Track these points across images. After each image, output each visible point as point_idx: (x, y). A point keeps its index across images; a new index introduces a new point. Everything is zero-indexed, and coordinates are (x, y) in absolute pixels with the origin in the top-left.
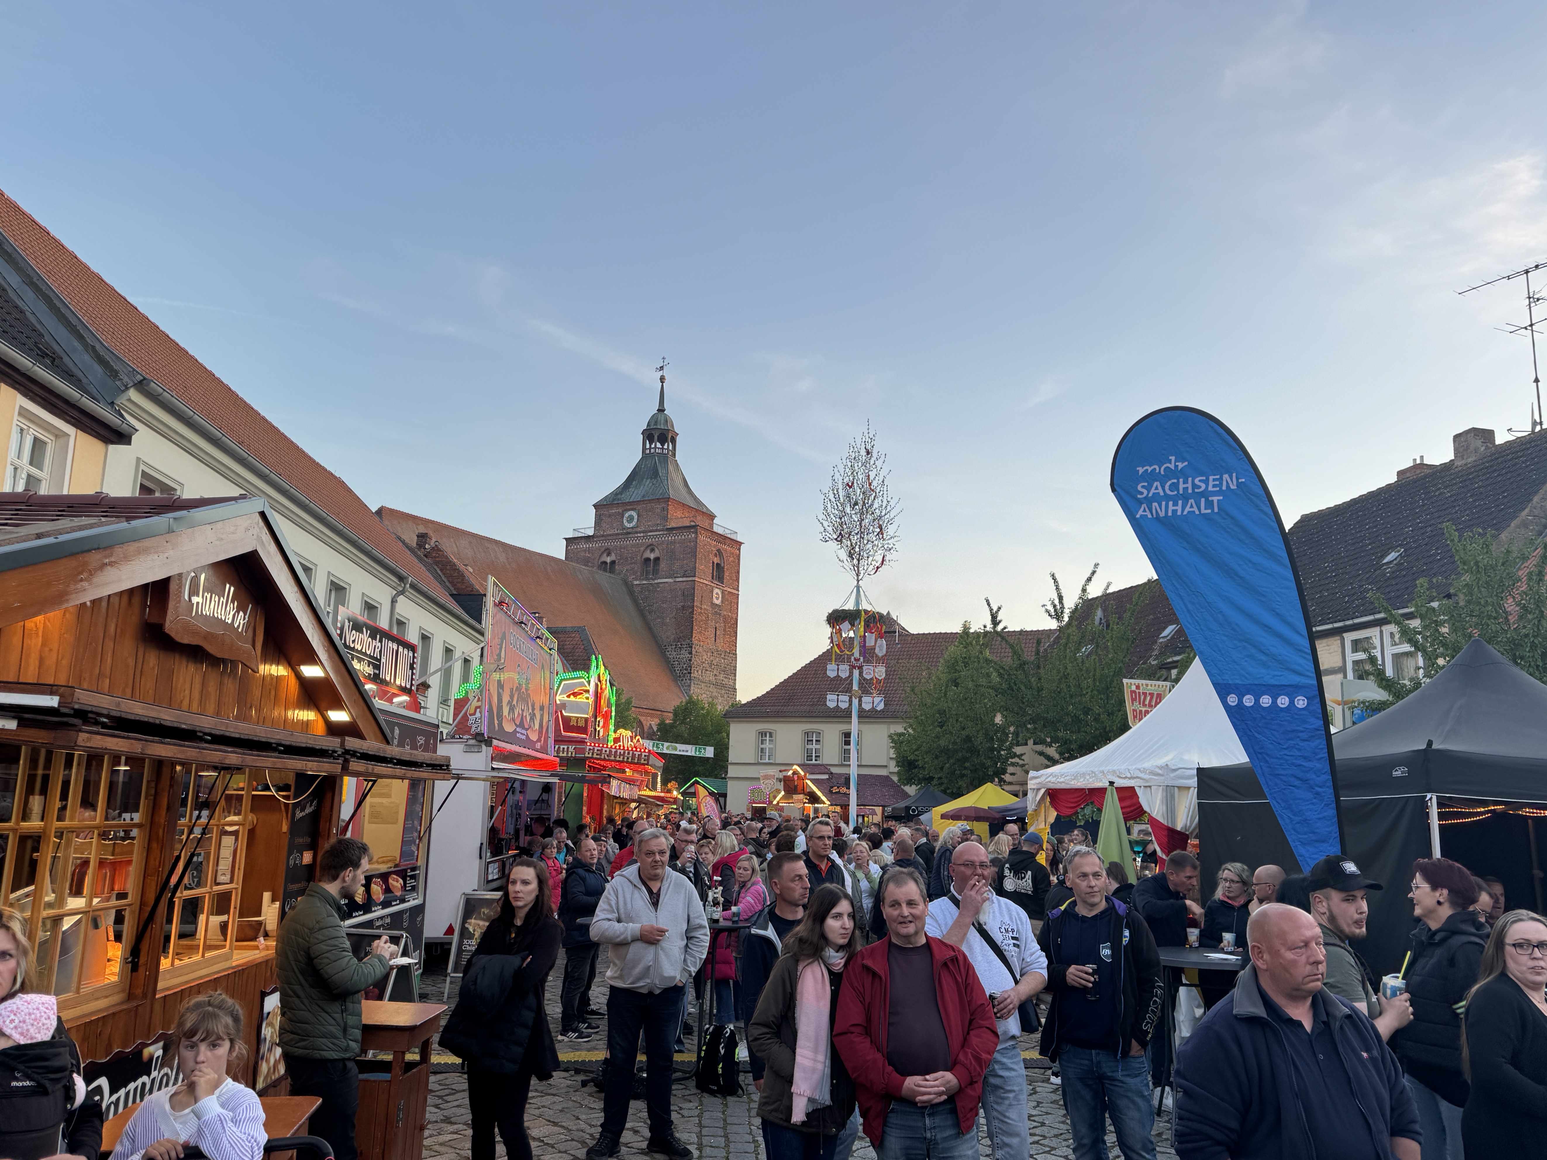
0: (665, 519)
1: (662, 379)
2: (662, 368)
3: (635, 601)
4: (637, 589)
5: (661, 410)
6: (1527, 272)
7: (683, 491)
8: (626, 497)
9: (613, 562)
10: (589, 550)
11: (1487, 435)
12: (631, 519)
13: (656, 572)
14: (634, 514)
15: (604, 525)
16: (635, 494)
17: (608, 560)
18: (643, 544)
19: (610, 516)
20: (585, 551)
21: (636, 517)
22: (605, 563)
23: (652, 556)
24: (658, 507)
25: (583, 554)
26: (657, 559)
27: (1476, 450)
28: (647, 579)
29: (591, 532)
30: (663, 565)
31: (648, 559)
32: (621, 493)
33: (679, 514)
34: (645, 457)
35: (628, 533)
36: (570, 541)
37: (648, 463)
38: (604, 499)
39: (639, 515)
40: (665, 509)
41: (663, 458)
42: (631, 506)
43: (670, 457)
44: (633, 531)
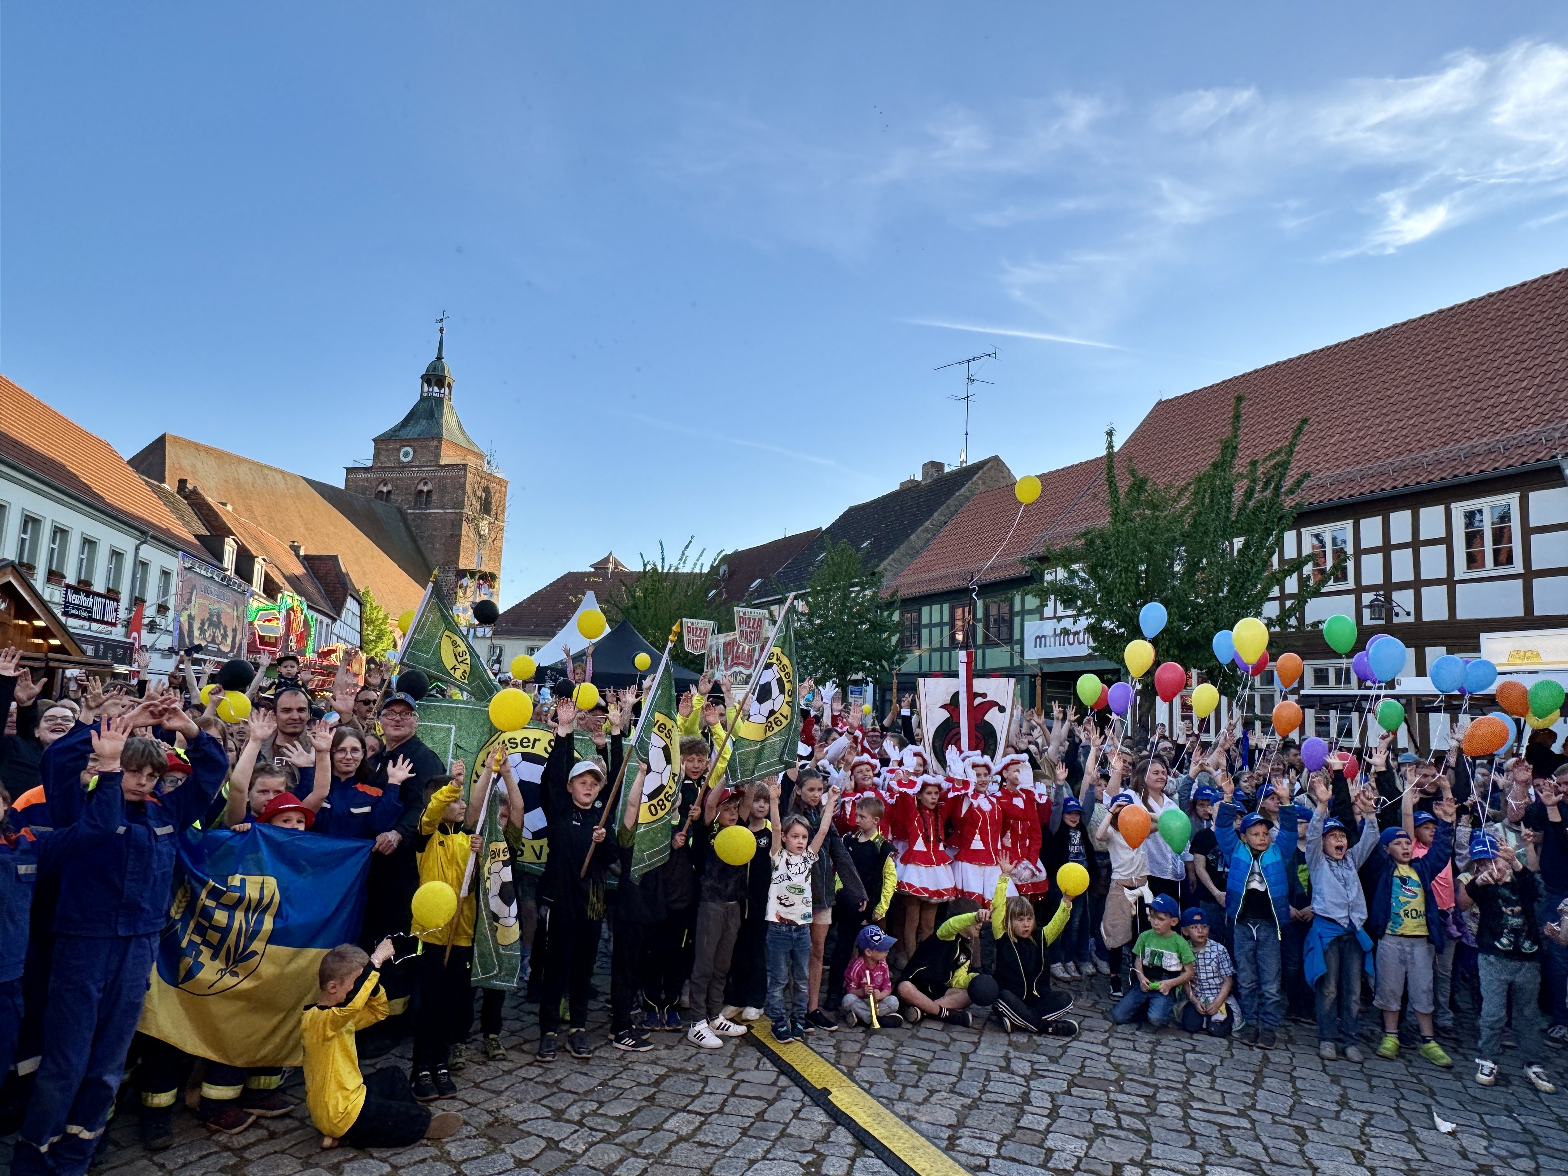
0: (438, 456)
1: (441, 330)
2: (441, 321)
3: (408, 527)
4: (410, 517)
5: (439, 358)
6: (969, 361)
7: (458, 433)
8: (403, 434)
9: (389, 492)
10: (367, 480)
11: (939, 466)
12: (407, 454)
13: (427, 503)
14: (410, 449)
15: (382, 458)
16: (412, 431)
17: (385, 490)
18: (417, 478)
19: (387, 450)
20: (363, 480)
21: (411, 452)
22: (382, 492)
23: (425, 489)
24: (432, 445)
25: (361, 483)
26: (429, 492)
27: (932, 475)
28: (419, 509)
29: (370, 464)
30: (434, 497)
31: (421, 491)
32: (399, 430)
33: (451, 453)
34: (423, 399)
35: (403, 467)
36: (349, 470)
37: (426, 405)
38: (383, 435)
39: (414, 451)
40: (438, 447)
41: (440, 401)
42: (407, 442)
43: (446, 401)
44: (408, 465)
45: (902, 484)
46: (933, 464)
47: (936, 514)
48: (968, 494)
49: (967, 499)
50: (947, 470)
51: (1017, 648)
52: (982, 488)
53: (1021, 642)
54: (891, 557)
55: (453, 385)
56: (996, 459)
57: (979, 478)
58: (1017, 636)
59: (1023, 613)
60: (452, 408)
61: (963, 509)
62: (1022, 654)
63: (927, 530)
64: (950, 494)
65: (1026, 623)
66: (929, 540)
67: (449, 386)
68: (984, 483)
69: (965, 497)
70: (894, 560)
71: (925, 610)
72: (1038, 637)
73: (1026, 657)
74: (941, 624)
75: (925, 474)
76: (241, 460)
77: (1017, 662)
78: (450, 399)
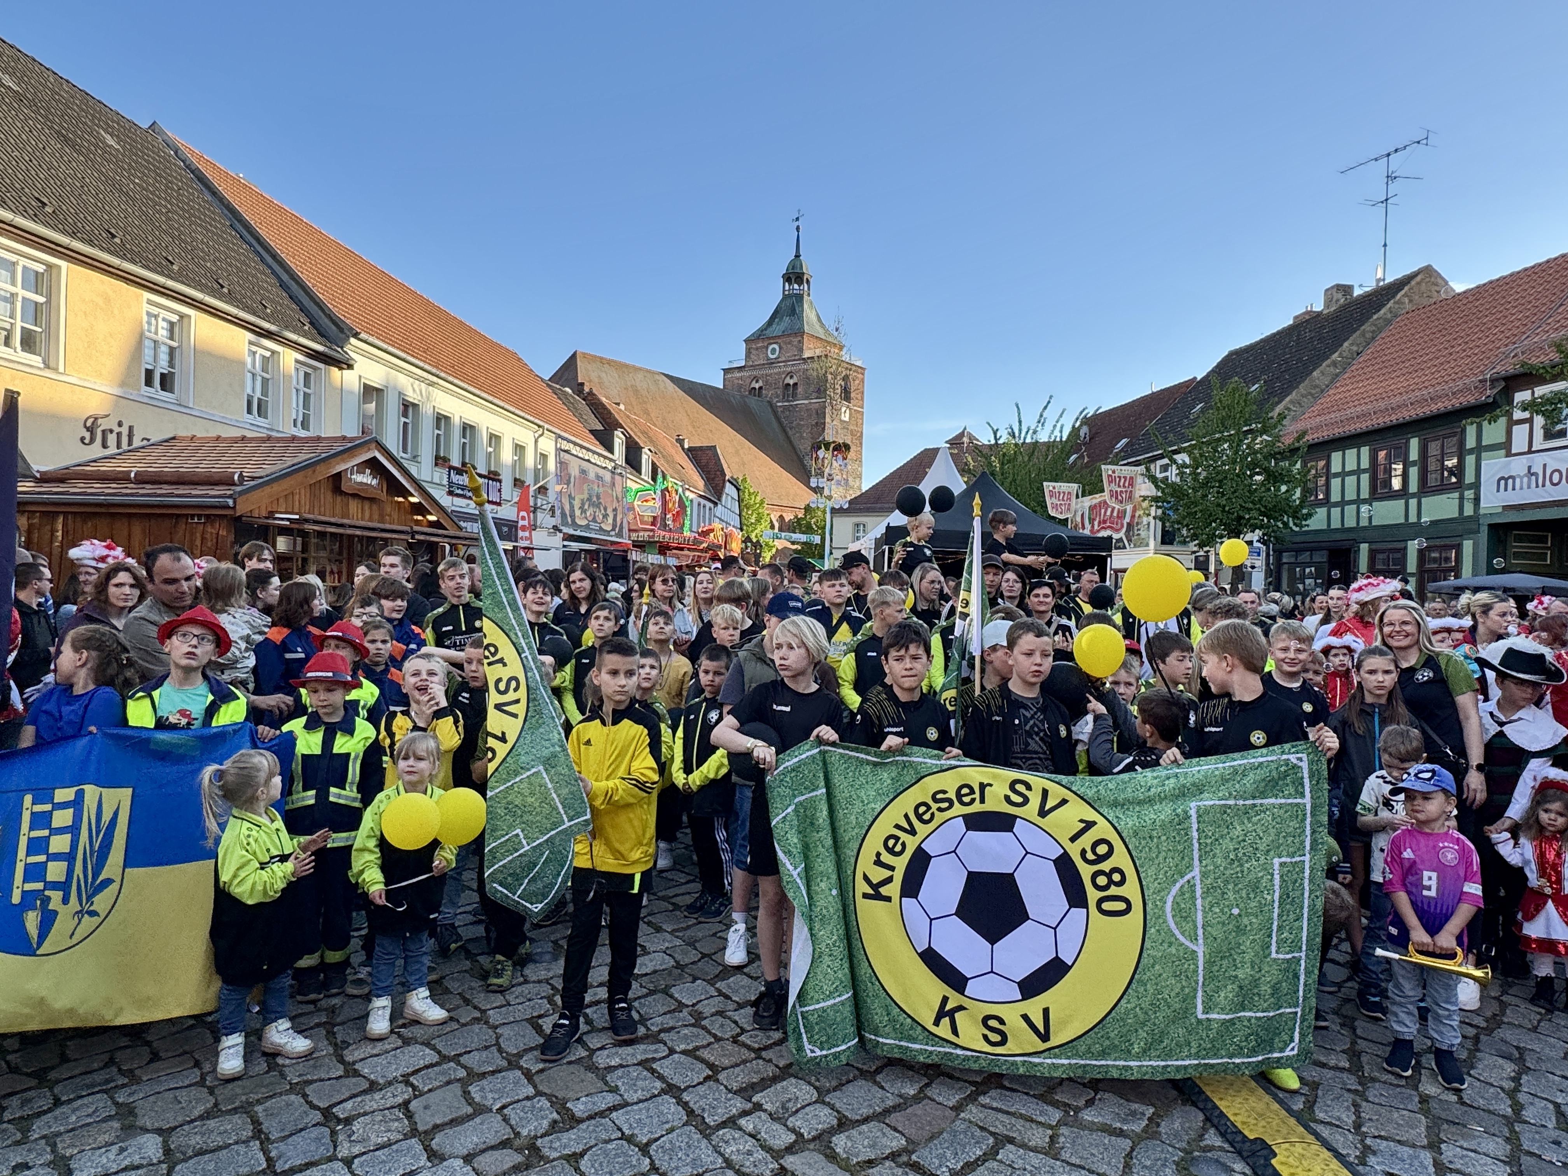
0: (801, 350)
1: (798, 228)
2: (797, 219)
3: (778, 419)
4: (780, 410)
5: (797, 256)
6: (1388, 155)
7: (817, 326)
8: (769, 332)
9: (761, 388)
10: (741, 378)
11: (1346, 289)
12: (774, 350)
13: (794, 395)
14: (776, 346)
15: (752, 356)
16: (777, 329)
17: (757, 386)
18: (783, 372)
19: (757, 349)
20: (738, 379)
21: (778, 349)
22: (754, 388)
23: (791, 382)
24: (795, 341)
25: (736, 381)
26: (795, 384)
27: (1338, 300)
28: (788, 401)
29: (743, 363)
30: (800, 390)
31: (788, 385)
32: (766, 329)
33: (813, 345)
34: (785, 297)
35: (771, 363)
36: (726, 371)
37: (788, 302)
38: (753, 335)
39: (780, 348)
40: (801, 342)
41: (800, 298)
42: (773, 339)
43: (805, 297)
44: (776, 361)
45: (1296, 318)
46: (1339, 287)
47: (1346, 344)
48: (1389, 316)
49: (1388, 322)
50: (1357, 292)
51: (1469, 494)
52: (1408, 307)
53: (1476, 486)
54: (1288, 399)
55: (811, 280)
56: (1428, 271)
57: (1405, 295)
58: (1469, 478)
59: (1479, 449)
60: (811, 303)
61: (1383, 335)
62: (1477, 500)
63: (1334, 364)
64: (1364, 318)
65: (1483, 463)
66: (1337, 375)
67: (808, 281)
68: (1411, 301)
69: (1385, 320)
70: (1291, 402)
71: (1336, 457)
72: (1502, 478)
73: (1482, 505)
74: (1358, 472)
75: (1328, 302)
76: (638, 369)
77: (1469, 510)
78: (809, 295)
